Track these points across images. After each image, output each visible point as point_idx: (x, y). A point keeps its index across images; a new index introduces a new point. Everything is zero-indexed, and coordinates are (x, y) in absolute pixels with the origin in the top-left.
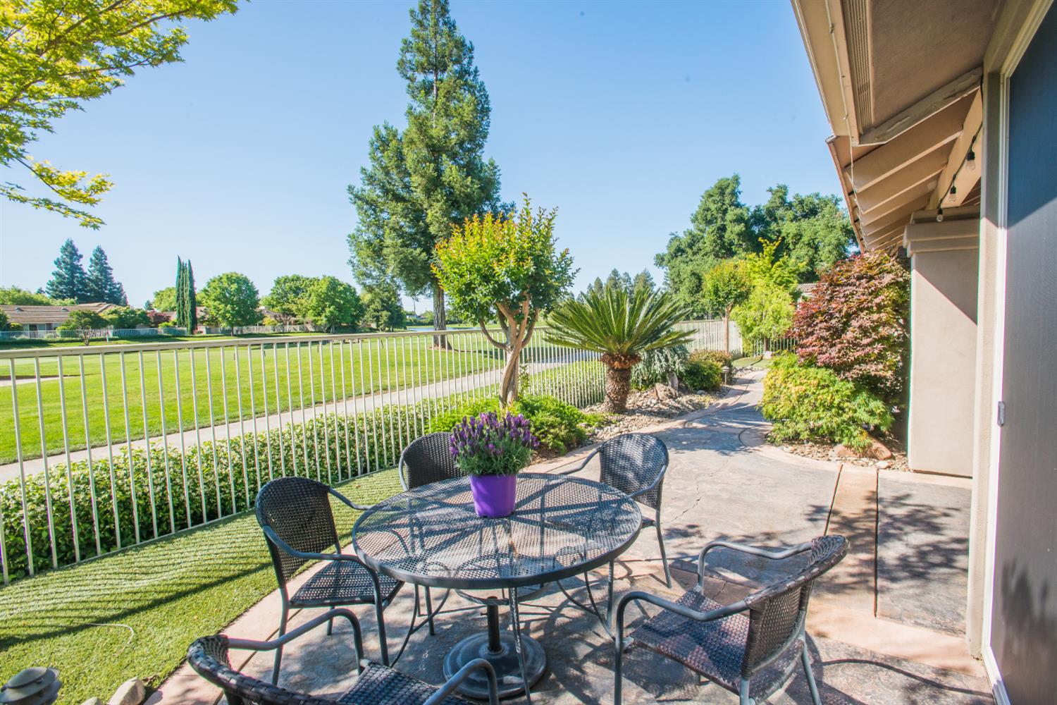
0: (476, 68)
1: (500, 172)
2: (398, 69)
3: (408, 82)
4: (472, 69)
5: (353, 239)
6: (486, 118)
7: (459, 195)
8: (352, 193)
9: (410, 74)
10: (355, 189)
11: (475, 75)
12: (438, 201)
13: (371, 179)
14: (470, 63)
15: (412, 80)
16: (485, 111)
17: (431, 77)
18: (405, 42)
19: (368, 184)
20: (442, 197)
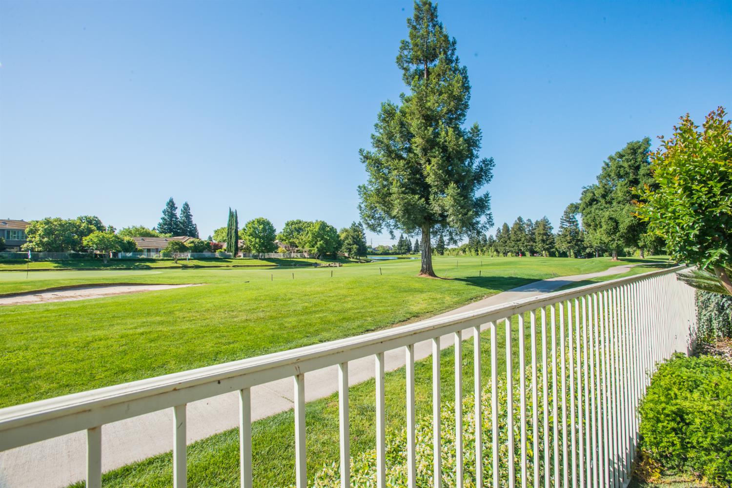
0: (458, 57)
1: (482, 135)
2: (397, 62)
3: (403, 72)
4: (454, 58)
5: (362, 189)
6: (467, 93)
7: (453, 152)
8: (362, 155)
9: (405, 65)
10: (365, 152)
11: (457, 63)
12: (435, 157)
13: (378, 142)
14: (453, 54)
15: (406, 69)
16: (466, 88)
17: (422, 67)
18: (403, 42)
19: (376, 147)
20: (439, 154)
